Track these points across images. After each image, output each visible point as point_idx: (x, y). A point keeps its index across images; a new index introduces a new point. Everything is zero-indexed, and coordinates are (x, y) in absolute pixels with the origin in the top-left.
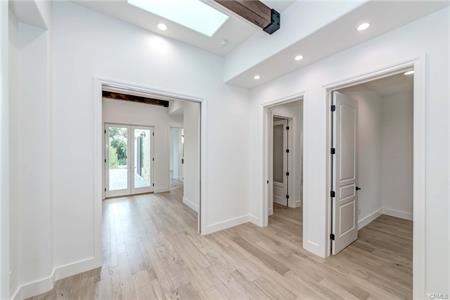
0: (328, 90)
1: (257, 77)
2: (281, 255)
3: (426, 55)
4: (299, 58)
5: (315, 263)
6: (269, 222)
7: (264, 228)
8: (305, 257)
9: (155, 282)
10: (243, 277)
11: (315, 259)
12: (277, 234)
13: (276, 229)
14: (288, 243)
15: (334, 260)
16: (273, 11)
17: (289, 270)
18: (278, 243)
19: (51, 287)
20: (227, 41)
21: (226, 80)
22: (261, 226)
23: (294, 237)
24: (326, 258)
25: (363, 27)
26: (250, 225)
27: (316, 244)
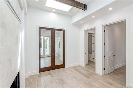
0: (103, 26)
1: (82, 22)
2: (88, 74)
3: (129, 16)
4: (93, 17)
5: (99, 76)
6: (86, 66)
7: (84, 67)
8: (95, 74)
9: (53, 78)
10: (77, 78)
11: (99, 75)
12: (88, 69)
13: (88, 67)
14: (91, 71)
15: (105, 76)
16: (85, 5)
17: (90, 77)
18: (88, 71)
19: (28, 77)
20: (72, 12)
21: (72, 23)
22: (83, 66)
23: (93, 69)
24: (102, 75)
25: (111, 9)
26: (80, 66)
27: (99, 71)
